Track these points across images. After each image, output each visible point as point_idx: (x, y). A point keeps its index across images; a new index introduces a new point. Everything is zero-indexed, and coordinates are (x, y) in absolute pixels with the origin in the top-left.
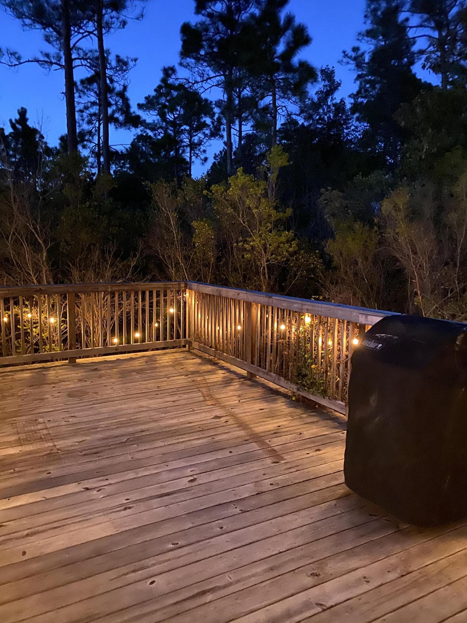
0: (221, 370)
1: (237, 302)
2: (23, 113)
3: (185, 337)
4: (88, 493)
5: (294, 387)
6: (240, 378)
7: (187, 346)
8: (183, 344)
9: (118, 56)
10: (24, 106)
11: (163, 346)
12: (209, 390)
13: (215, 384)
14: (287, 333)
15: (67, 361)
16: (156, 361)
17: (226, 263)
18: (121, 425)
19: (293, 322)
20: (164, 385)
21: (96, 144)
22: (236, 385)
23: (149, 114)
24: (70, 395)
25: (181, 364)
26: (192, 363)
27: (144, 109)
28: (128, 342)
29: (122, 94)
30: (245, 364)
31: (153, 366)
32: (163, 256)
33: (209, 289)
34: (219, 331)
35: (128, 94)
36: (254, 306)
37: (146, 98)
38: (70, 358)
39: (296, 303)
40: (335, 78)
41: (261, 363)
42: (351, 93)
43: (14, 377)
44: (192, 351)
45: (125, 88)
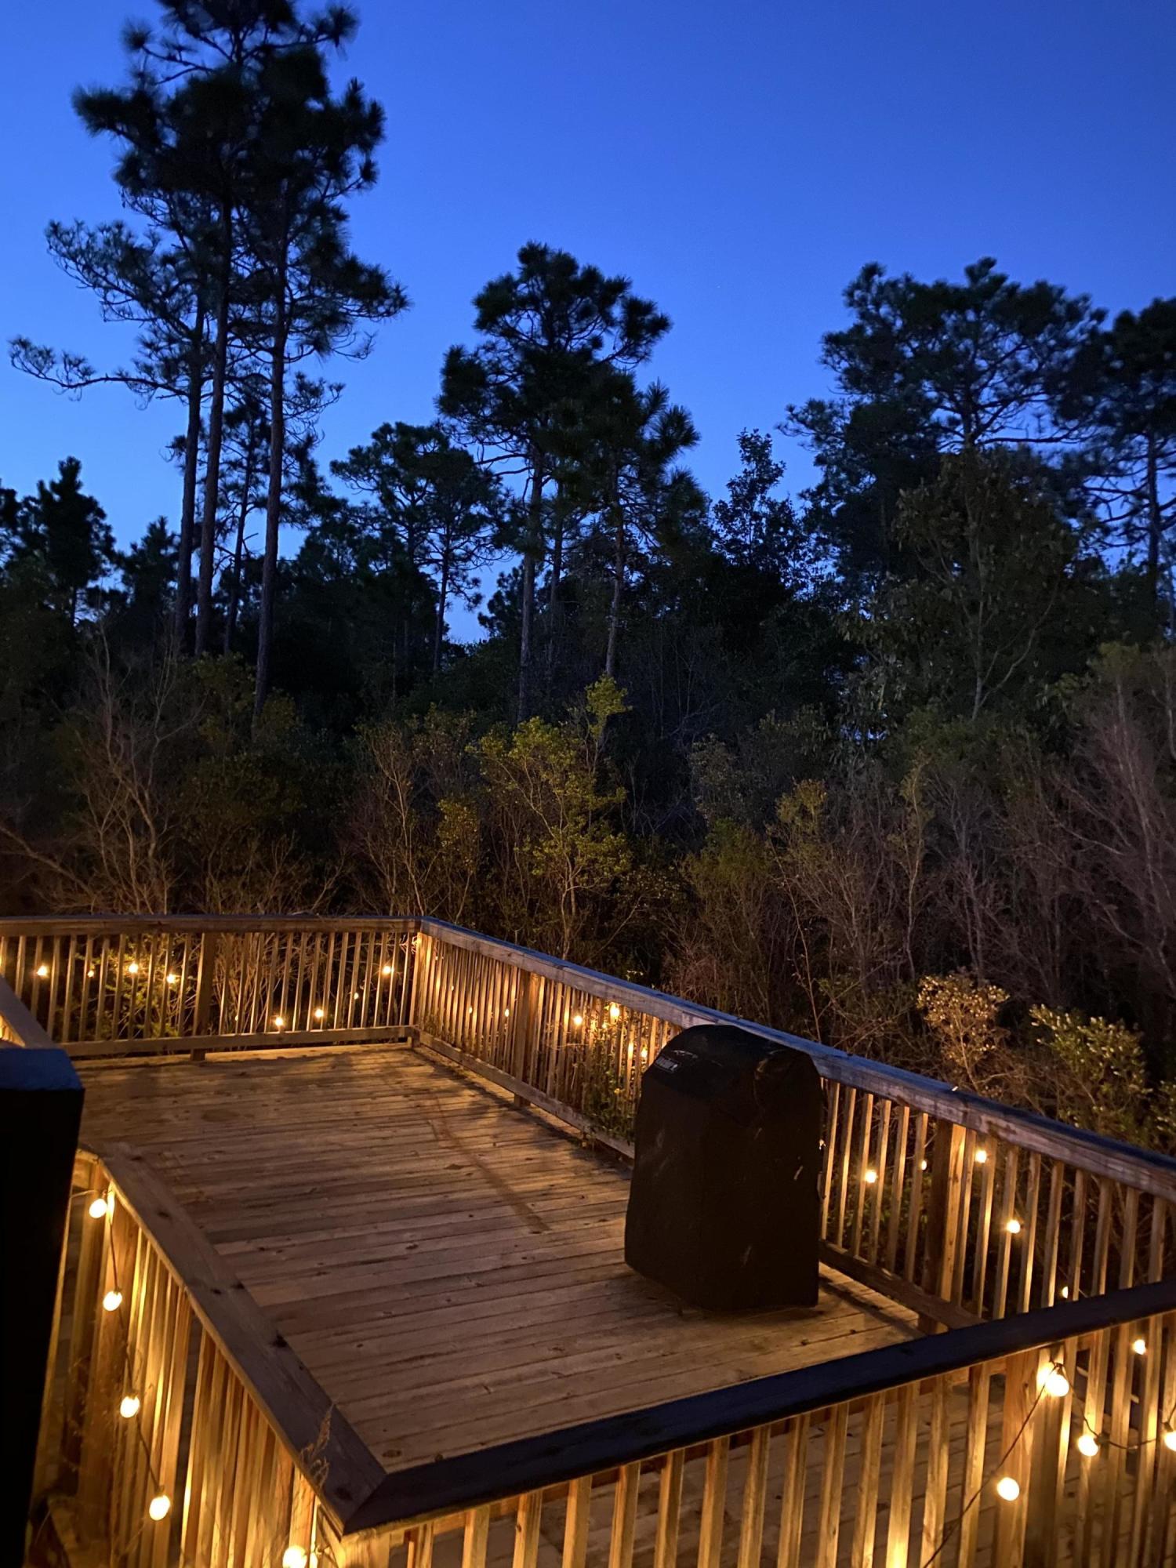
0: (470, 1089)
1: (506, 968)
2: (71, 469)
3: (406, 1022)
4: (263, 1254)
5: (587, 1125)
6: (500, 1107)
7: (410, 1039)
8: (402, 1035)
9: (300, 376)
10: (78, 457)
11: (364, 1037)
12: (445, 1123)
13: (456, 1113)
14: (584, 1032)
15: (188, 1056)
16: (351, 1065)
17: (497, 879)
18: (300, 1168)
19: (593, 1015)
20: (367, 1111)
21: (231, 554)
22: (492, 1117)
23: (355, 486)
24: (206, 1117)
25: (396, 1074)
26: (417, 1074)
27: (343, 474)
28: (302, 1024)
29: (301, 453)
30: (512, 1082)
31: (346, 1074)
32: (377, 857)
33: (459, 939)
34: (471, 1015)
35: (314, 454)
36: (535, 979)
37: (352, 452)
38: (196, 1051)
39: (598, 984)
40: (770, 458)
41: (540, 1082)
42: (805, 488)
43: (98, 1079)
44: (418, 1049)
45: (310, 441)
